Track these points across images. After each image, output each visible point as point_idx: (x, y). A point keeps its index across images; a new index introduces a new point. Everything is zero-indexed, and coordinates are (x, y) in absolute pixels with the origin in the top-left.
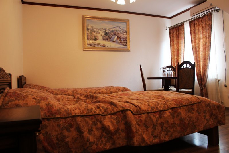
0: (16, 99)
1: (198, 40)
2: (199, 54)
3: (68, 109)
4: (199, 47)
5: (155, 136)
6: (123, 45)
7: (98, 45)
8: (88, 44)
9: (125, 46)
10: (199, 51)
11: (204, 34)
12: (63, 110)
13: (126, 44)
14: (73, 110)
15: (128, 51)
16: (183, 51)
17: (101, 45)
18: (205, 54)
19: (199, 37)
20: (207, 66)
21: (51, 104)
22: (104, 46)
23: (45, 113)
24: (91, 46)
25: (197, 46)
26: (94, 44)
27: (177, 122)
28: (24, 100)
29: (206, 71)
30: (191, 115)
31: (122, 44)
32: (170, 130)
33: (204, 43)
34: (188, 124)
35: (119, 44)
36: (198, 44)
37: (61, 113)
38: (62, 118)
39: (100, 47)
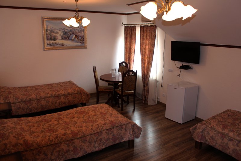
0: (3, 139)
1: (145, 45)
2: (145, 57)
3: (38, 142)
4: (145, 52)
5: (96, 147)
6: (81, 43)
7: (57, 44)
8: (48, 44)
9: (82, 44)
10: (145, 55)
11: (150, 42)
12: (35, 144)
13: (83, 41)
14: (41, 142)
15: (86, 48)
16: (134, 50)
17: (60, 45)
18: (149, 59)
19: (146, 42)
20: (149, 69)
21: (26, 139)
22: (63, 45)
23: (24, 147)
24: (50, 46)
25: (144, 50)
26: (54, 44)
27: (111, 137)
28: (7, 139)
29: (149, 73)
30: (121, 132)
31: (79, 42)
32: (106, 142)
33: (149, 49)
34: (118, 137)
35: (77, 42)
36: (145, 49)
37: (34, 146)
38: (34, 149)
39: (59, 46)
